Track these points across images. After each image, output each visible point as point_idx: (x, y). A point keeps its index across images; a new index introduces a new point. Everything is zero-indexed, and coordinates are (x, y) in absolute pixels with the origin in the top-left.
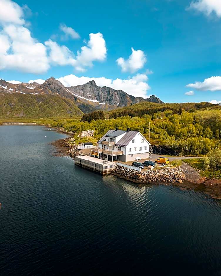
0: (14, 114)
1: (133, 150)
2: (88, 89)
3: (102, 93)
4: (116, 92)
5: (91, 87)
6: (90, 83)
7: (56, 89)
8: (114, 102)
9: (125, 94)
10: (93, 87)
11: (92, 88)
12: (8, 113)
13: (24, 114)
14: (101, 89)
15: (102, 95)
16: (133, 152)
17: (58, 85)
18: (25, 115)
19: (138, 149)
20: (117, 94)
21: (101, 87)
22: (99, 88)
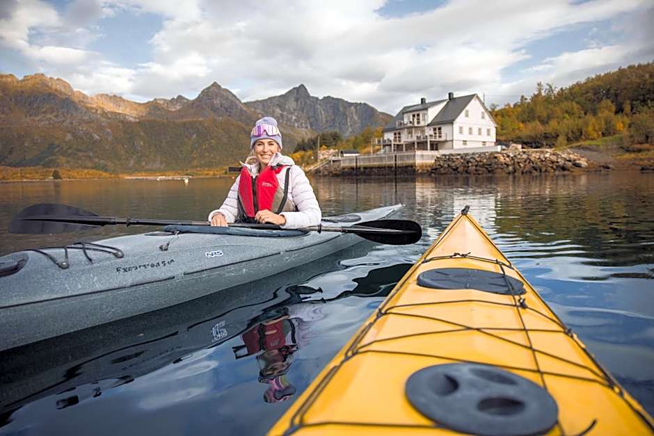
0: (143, 163)
1: (466, 131)
2: (292, 104)
3: (323, 112)
4: (353, 108)
5: (297, 100)
6: (295, 91)
7: (225, 108)
8: (350, 130)
9: (373, 110)
10: (303, 100)
11: (299, 102)
12: (132, 163)
13: (161, 163)
14: (319, 102)
15: (323, 116)
16: (466, 136)
17: (227, 99)
18: (164, 165)
19: (475, 131)
20: (355, 110)
21: (321, 98)
22: (315, 100)
